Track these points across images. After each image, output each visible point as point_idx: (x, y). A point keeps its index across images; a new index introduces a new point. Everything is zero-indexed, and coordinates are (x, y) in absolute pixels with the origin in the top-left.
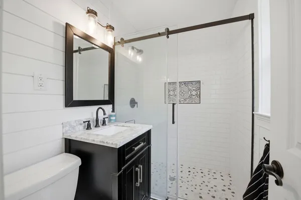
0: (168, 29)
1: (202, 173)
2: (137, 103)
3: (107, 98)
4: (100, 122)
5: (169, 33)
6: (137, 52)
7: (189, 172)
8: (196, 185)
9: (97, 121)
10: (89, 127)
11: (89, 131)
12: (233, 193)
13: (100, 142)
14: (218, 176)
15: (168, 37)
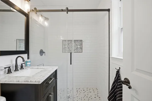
0: (68, 8)
1: (84, 90)
2: (44, 52)
3: (23, 49)
4: (19, 67)
5: (68, 10)
6: (45, 19)
7: (77, 91)
8: (82, 98)
9: (16, 66)
10: (9, 71)
11: (10, 75)
12: (100, 97)
13: (25, 81)
14: (91, 90)
15: (67, 13)
